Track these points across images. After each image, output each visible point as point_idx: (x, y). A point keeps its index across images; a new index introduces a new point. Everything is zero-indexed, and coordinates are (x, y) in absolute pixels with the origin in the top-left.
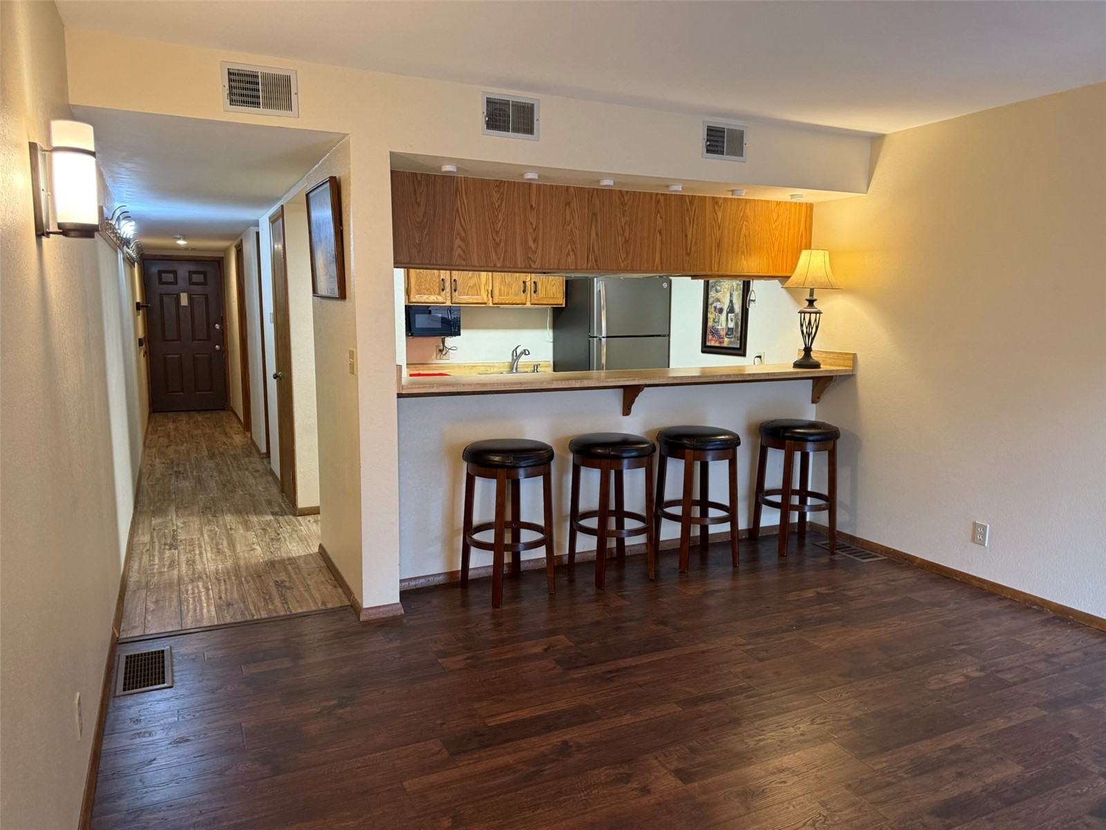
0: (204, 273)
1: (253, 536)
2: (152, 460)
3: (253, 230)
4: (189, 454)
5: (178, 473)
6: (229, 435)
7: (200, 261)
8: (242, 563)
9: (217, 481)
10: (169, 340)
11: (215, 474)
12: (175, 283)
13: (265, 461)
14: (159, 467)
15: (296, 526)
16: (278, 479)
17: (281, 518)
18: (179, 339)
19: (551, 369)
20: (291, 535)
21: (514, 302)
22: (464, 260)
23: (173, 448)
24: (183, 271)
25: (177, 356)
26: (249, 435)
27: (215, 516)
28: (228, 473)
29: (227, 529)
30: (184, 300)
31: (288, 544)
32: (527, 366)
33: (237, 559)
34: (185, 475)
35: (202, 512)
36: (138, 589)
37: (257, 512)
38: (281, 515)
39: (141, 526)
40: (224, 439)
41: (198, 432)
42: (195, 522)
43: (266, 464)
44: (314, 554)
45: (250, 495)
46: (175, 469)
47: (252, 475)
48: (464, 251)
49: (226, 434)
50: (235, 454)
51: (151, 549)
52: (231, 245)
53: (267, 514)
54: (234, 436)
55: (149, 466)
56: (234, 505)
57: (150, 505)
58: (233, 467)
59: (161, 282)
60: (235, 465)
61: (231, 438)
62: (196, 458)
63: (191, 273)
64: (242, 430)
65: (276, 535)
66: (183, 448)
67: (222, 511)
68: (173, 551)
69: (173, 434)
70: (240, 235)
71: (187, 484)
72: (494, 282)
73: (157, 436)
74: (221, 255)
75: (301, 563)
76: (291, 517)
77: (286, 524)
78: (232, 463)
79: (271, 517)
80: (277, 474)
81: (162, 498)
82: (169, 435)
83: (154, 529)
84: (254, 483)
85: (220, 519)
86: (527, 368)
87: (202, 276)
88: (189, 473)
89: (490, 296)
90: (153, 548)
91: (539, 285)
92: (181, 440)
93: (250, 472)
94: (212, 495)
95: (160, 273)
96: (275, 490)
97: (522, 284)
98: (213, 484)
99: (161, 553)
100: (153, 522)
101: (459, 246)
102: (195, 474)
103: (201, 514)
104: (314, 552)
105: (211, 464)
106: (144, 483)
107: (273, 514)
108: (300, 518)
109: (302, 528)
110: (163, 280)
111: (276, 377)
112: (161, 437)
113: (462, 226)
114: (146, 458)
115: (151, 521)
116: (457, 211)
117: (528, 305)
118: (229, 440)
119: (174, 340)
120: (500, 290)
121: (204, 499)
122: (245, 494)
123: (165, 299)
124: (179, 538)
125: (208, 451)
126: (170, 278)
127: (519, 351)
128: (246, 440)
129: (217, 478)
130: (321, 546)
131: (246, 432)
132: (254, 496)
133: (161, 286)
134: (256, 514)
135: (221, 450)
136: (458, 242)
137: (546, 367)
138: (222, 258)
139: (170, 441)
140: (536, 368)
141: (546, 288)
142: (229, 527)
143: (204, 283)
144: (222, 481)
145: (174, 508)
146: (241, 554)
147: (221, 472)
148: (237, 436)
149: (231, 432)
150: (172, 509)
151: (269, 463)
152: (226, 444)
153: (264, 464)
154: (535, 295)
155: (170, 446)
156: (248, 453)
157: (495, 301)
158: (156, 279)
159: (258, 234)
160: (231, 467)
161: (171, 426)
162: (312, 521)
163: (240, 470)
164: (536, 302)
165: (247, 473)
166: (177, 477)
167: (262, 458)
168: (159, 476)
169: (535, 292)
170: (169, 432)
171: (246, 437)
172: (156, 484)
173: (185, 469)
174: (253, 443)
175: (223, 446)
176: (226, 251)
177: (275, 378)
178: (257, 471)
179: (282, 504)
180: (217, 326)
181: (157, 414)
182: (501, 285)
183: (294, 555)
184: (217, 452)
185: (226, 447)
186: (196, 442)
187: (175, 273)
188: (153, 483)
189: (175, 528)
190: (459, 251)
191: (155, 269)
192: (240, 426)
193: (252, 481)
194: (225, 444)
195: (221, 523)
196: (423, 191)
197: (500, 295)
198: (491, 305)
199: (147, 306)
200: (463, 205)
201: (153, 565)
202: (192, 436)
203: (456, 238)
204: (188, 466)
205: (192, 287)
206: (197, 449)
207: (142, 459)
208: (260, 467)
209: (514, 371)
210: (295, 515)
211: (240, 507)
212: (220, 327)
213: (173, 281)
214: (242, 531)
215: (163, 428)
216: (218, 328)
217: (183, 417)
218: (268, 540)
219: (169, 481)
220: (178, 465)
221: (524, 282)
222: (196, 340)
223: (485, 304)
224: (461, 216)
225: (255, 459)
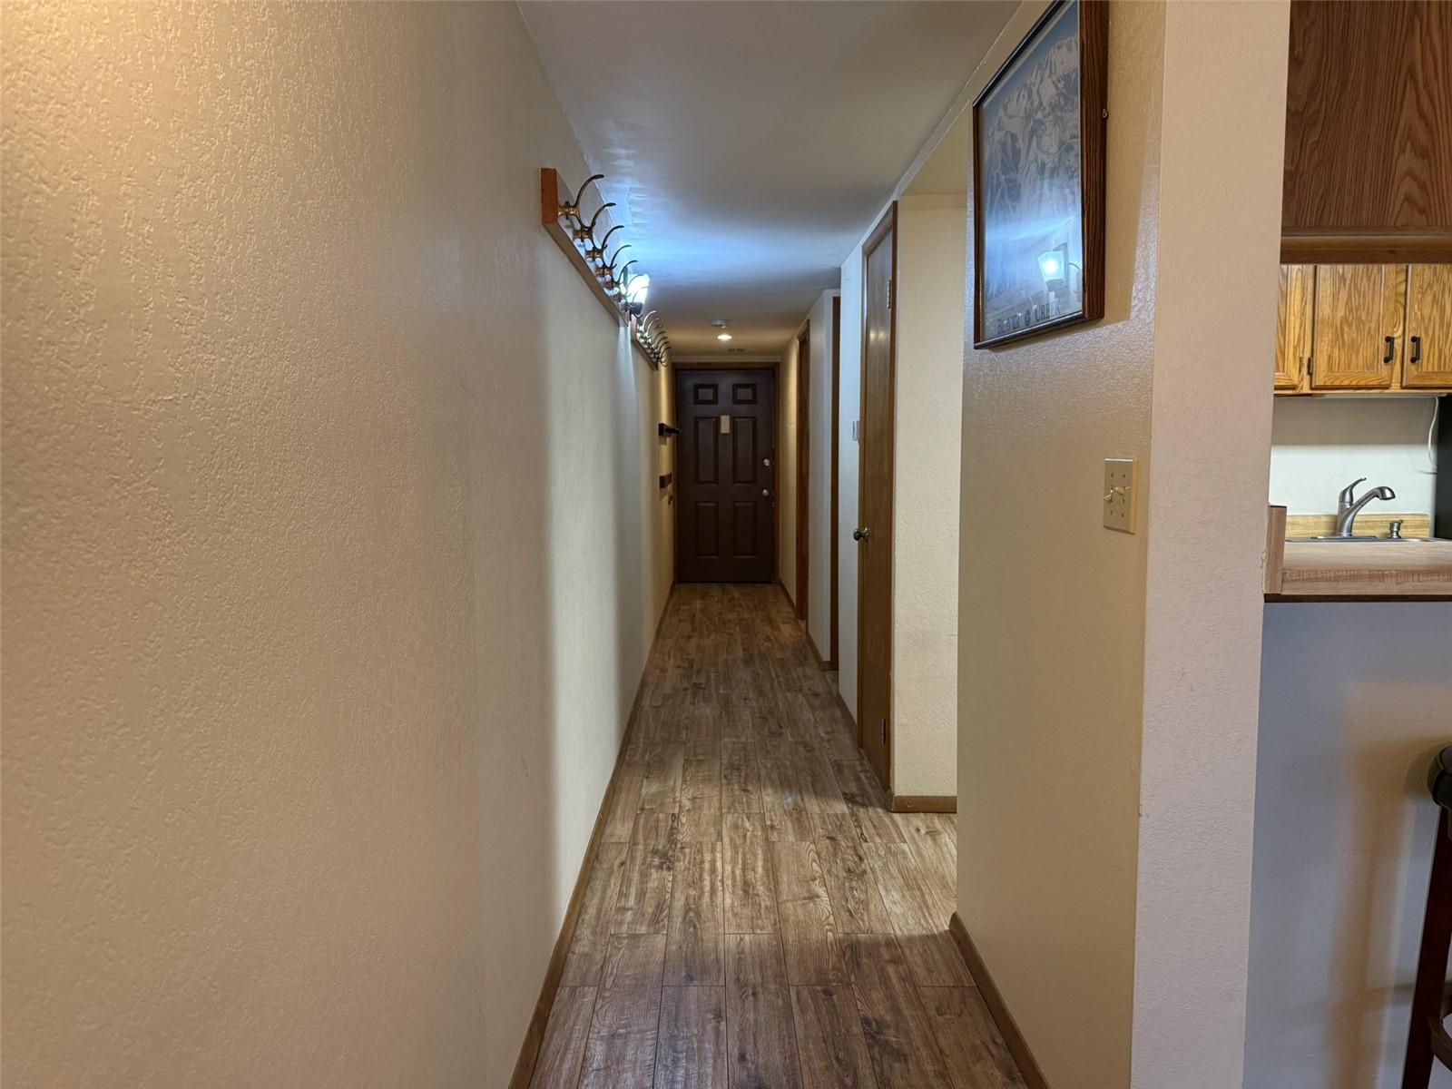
0: (753, 386)
1: (813, 855)
2: (664, 660)
3: (828, 295)
4: (716, 654)
5: (697, 686)
6: (775, 624)
7: (747, 369)
8: (791, 936)
9: (752, 708)
10: (703, 482)
11: (751, 694)
12: (715, 401)
13: (828, 675)
14: (672, 676)
15: (894, 842)
16: (851, 717)
17: (862, 812)
18: (716, 481)
19: (1427, 532)
20: (886, 865)
21: (1362, 383)
22: (1422, 211)
23: (695, 640)
24: (725, 384)
25: (713, 504)
26: (803, 626)
27: (746, 790)
28: (771, 696)
29: (764, 828)
30: (725, 427)
31: (883, 893)
32: (1373, 524)
33: (780, 921)
34: (707, 692)
35: (726, 777)
36: (583, 984)
37: (821, 792)
38: (863, 805)
39: (623, 795)
40: (767, 630)
41: (732, 616)
42: (713, 798)
43: (829, 681)
44: (940, 934)
45: (806, 745)
46: (694, 680)
47: (808, 702)
48: (1422, 187)
49: (771, 622)
50: (782, 659)
51: (628, 863)
52: (792, 338)
53: (836, 797)
54: (782, 626)
55: (658, 670)
56: (778, 767)
57: (646, 751)
58: (779, 683)
59: (698, 402)
60: (782, 679)
61: (778, 629)
62: (726, 660)
63: (736, 387)
64: (793, 616)
65: (856, 859)
66: (710, 642)
67: (759, 779)
68: (665, 873)
69: (698, 617)
70: (808, 312)
71: (708, 711)
72: (1317, 341)
73: (677, 619)
74: (776, 359)
75: (914, 958)
76: (880, 810)
77: (873, 831)
78: (777, 676)
79: (841, 808)
80: (852, 712)
81: (666, 736)
82: (693, 618)
83: (642, 809)
84: (813, 720)
85: (754, 797)
86: (1372, 528)
87: (750, 390)
88: (713, 690)
89: (1305, 370)
90: (633, 858)
91: (1425, 347)
92: (708, 629)
93: (805, 696)
94: (743, 740)
95: (697, 387)
96: (846, 739)
97: (1382, 345)
98: (746, 715)
99: (644, 876)
100: (644, 791)
101: (1410, 174)
102: (721, 691)
103: (724, 781)
104: (941, 929)
105: (744, 674)
106: (646, 703)
107: (850, 799)
108: (897, 817)
109: (905, 847)
110: (700, 398)
111: (858, 536)
112: (683, 620)
113: (1422, 115)
114: (657, 655)
115: (641, 787)
116: (1411, 72)
117: (1395, 388)
118: (775, 634)
119: (710, 482)
120: (1330, 357)
121: (730, 746)
122: (797, 743)
123: (702, 425)
124: (680, 837)
125: (744, 650)
126: (706, 394)
127: (1358, 493)
128: (800, 634)
129: (754, 704)
130: (955, 919)
131: (799, 621)
132: (813, 750)
133: (697, 406)
134: (816, 794)
135: (763, 649)
136: (1406, 161)
137: (1417, 527)
138: (778, 364)
139: (694, 629)
140: (1394, 531)
141: (1440, 350)
142: (768, 823)
143: (753, 401)
144: (760, 709)
145: (682, 761)
146: (789, 905)
147: (760, 693)
148: (786, 626)
149: (779, 620)
150: (679, 762)
151: (836, 680)
152: (771, 640)
153: (826, 682)
154: (1413, 367)
155: (692, 637)
156: (802, 659)
157: (1318, 381)
158: (690, 399)
159: (837, 301)
160: (775, 683)
161: (698, 604)
162: (923, 832)
163: (789, 692)
164: (1416, 383)
165: (800, 697)
166: (695, 695)
167: (823, 670)
168: (669, 692)
169: (1413, 360)
170: (694, 614)
171: (800, 629)
172: (663, 705)
173: (708, 681)
174: (810, 642)
175: (765, 643)
176: (783, 351)
177: (856, 538)
178: (816, 695)
179: (862, 775)
180: (767, 462)
181: (683, 585)
182: (1332, 347)
183: (899, 933)
184: (756, 653)
185: (769, 644)
186: (729, 634)
187: (715, 387)
188: (659, 704)
189: (676, 811)
190: (1409, 186)
191: (689, 384)
192: (790, 608)
193: (807, 715)
194: (768, 639)
195: (755, 809)
196: (1313, 22)
197: (1330, 368)
198: (1306, 390)
199: (678, 432)
200: (1429, 57)
201: (625, 909)
202: (724, 622)
203: (1403, 150)
204: (712, 676)
205: (737, 407)
206: (729, 645)
207: (649, 659)
208: (821, 688)
209: (1345, 534)
210: (888, 809)
211: (790, 773)
212: (771, 463)
213: (711, 398)
214: (791, 838)
215: (687, 607)
216: (767, 465)
217: (716, 591)
218: (843, 874)
219: (682, 702)
220: (699, 672)
221: (1389, 340)
222: (738, 482)
223: (1294, 388)
224: (1421, 83)
225: (812, 670)
